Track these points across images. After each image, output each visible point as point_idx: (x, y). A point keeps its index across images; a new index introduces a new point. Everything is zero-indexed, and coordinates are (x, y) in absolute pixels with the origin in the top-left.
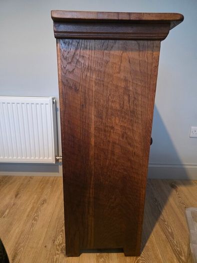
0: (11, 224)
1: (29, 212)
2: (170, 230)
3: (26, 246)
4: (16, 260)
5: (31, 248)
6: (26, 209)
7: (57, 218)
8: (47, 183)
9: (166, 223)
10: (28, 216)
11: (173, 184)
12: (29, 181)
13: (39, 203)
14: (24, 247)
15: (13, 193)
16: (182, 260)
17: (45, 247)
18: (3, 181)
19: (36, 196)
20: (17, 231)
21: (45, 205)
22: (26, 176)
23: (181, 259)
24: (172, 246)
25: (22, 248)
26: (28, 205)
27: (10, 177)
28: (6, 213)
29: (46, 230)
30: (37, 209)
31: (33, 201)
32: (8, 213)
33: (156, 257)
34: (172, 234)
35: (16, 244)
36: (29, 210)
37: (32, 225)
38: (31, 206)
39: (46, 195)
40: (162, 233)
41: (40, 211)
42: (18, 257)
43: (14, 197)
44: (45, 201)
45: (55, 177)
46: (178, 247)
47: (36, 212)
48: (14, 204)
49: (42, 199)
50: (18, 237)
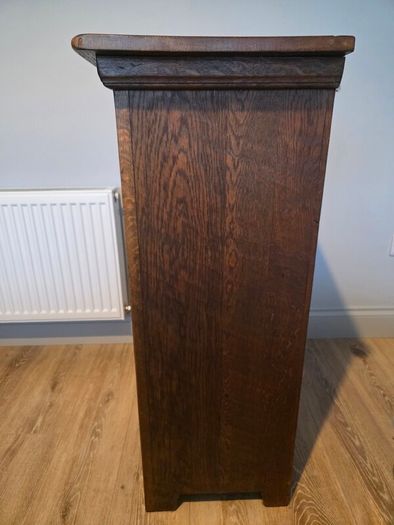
0: (51, 445)
1: (83, 419)
2: (357, 443)
3: (86, 488)
4: (70, 516)
5: (94, 490)
6: (77, 414)
8: (110, 358)
9: (349, 429)
10: (81, 427)
11: (357, 347)
12: (75, 354)
13: (100, 399)
14: (80, 489)
15: (45, 382)
16: (384, 500)
17: (123, 487)
18: (22, 357)
19: (91, 386)
20: (63, 459)
21: (112, 404)
22: (67, 346)
23: (382, 498)
24: (364, 474)
25: (78, 493)
26: (79, 405)
27: (36, 349)
28: (38, 423)
29: (120, 453)
30: (98, 412)
31: (87, 396)
32: (42, 425)
33: (335, 497)
34: (361, 451)
35: (66, 484)
36: (81, 414)
37: (92, 446)
39: (112, 382)
40: (342, 450)
41: (105, 417)
42: (73, 511)
43: (49, 389)
44: (110, 395)
45: (125, 344)
46: (374, 475)
47: (96, 418)
48: (51, 405)
49: (104, 391)
50: (67, 471)
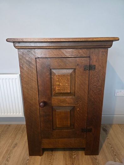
1: (5, 154)
7: (23, 159)
8: (19, 130)
11: (104, 128)
12: (8, 128)
13: (12, 146)
19: (10, 141)
21: (16, 148)
30: (10, 152)
31: (8, 145)
36: (4, 152)
38: (6, 149)
39: (18, 139)
41: (12, 153)
44: (16, 144)
47: (9, 154)
49: (14, 143)
